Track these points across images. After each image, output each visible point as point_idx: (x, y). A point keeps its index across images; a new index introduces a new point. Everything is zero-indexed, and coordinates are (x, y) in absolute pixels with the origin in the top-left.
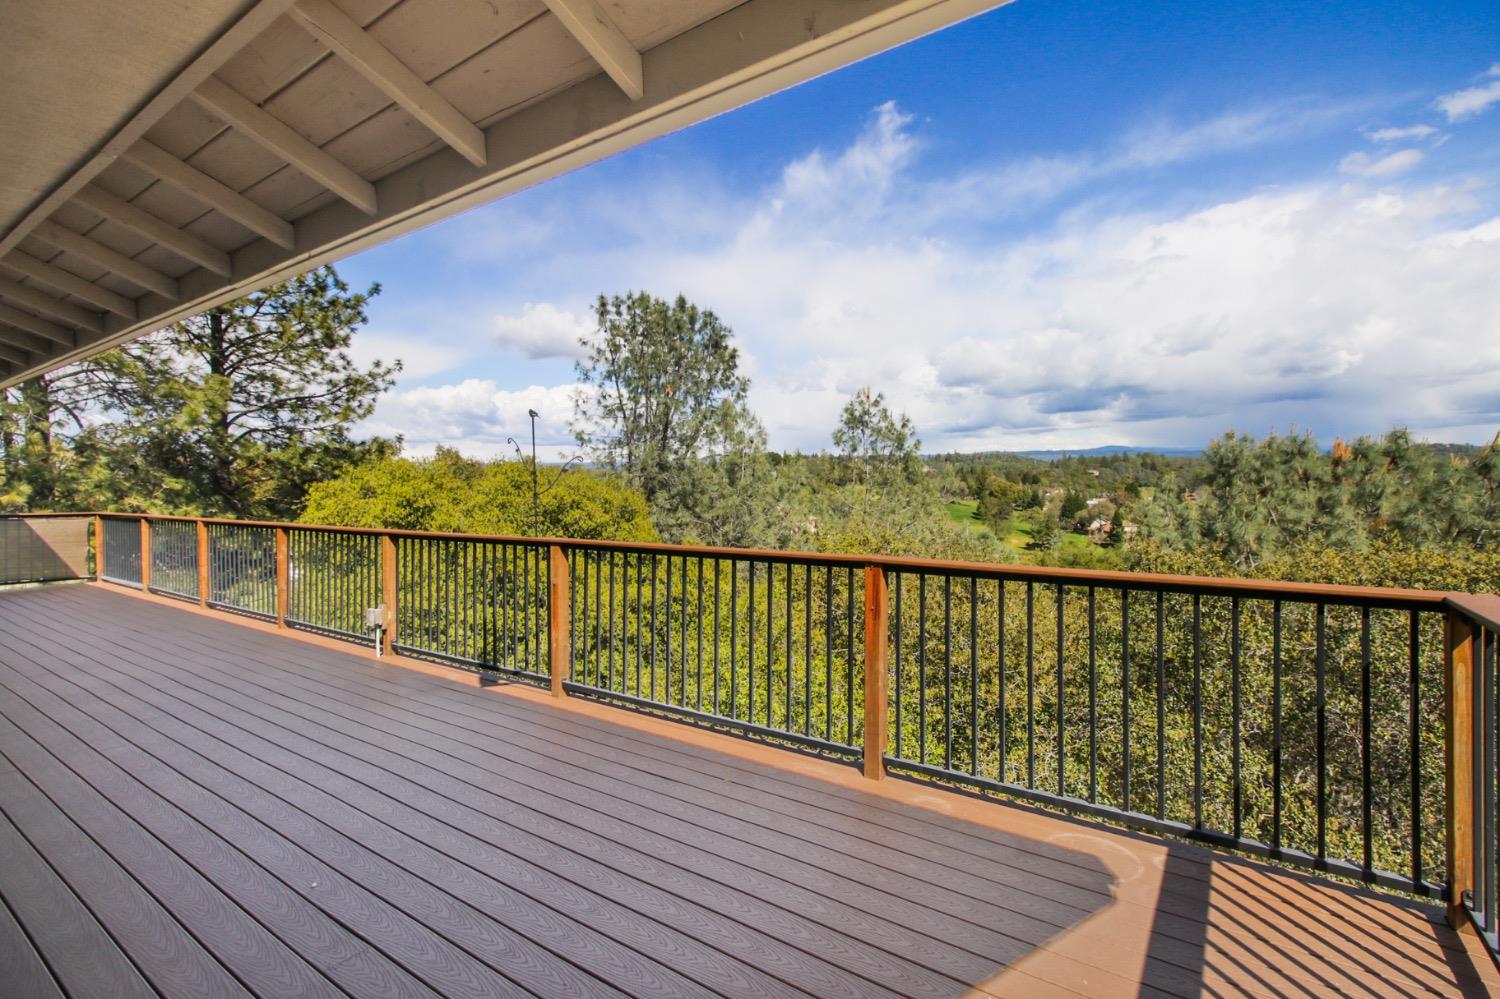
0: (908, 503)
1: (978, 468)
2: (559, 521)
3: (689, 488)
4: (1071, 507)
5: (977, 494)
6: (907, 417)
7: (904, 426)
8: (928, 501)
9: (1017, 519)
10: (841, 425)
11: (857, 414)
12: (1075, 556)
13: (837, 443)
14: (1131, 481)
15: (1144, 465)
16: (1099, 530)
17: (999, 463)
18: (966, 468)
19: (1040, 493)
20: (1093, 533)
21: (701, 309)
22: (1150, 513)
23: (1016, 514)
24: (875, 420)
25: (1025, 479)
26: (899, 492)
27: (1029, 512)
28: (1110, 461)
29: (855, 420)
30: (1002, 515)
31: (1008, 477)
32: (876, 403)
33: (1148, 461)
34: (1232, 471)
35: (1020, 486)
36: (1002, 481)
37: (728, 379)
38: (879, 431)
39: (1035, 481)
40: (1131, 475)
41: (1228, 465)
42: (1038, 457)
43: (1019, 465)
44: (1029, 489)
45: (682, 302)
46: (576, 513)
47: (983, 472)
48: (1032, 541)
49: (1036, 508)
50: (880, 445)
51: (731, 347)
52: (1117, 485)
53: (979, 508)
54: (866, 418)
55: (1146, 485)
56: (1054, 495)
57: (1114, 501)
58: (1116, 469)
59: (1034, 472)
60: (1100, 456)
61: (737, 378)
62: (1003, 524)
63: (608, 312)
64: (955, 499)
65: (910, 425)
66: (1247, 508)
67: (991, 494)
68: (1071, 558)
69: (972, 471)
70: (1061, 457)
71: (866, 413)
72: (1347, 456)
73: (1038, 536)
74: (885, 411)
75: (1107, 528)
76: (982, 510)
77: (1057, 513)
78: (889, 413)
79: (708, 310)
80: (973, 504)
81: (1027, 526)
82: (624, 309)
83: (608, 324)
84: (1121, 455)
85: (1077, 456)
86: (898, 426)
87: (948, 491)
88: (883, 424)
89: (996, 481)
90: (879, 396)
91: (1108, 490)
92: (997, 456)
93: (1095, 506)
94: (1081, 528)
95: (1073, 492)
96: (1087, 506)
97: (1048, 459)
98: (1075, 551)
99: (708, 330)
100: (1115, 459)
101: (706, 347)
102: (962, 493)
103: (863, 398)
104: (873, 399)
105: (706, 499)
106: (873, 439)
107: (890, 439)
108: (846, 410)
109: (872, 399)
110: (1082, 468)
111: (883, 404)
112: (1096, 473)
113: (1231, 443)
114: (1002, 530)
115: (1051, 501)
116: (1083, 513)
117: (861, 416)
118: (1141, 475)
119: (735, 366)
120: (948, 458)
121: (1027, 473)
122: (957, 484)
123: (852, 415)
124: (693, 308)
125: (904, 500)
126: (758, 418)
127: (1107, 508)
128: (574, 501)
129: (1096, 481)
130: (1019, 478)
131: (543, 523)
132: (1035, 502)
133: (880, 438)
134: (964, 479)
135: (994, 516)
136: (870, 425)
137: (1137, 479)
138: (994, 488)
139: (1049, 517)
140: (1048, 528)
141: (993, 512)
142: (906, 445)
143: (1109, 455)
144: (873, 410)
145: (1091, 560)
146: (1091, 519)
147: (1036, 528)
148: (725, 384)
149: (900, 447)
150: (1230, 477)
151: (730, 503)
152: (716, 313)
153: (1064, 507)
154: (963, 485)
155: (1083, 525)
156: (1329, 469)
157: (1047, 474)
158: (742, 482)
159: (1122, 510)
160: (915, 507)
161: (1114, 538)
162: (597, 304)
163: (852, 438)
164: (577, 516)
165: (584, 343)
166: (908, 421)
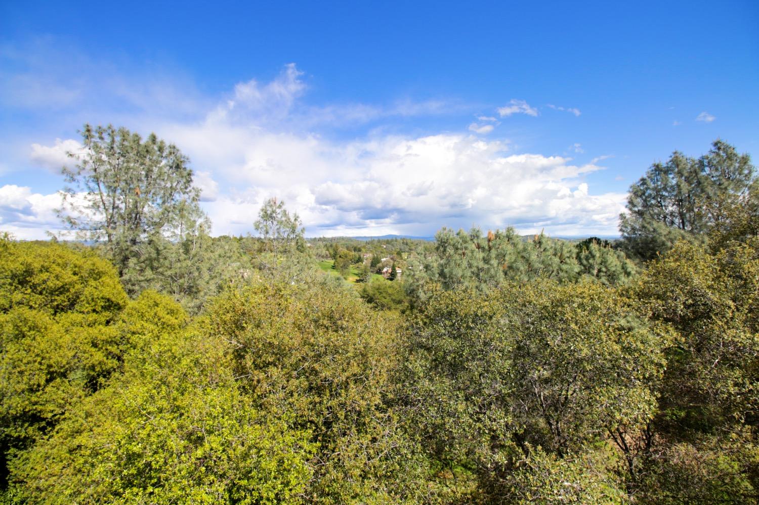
0: (298, 262)
1: (334, 245)
2: (27, 282)
3: (154, 255)
4: (375, 262)
5: (334, 257)
6: (297, 215)
7: (296, 220)
8: (309, 261)
9: (352, 268)
10: (259, 218)
11: (269, 212)
12: (379, 285)
13: (257, 229)
14: (398, 250)
15: (403, 243)
16: (387, 272)
17: (343, 242)
18: (329, 244)
19: (362, 256)
20: (384, 273)
21: (167, 144)
22: (414, 265)
23: (351, 266)
24: (279, 216)
25: (355, 250)
26: (293, 256)
27: (357, 264)
28: (389, 241)
29: (268, 216)
30: (345, 266)
31: (348, 248)
32: (280, 207)
33: (405, 241)
34: (446, 245)
35: (353, 253)
36: (345, 251)
37: (186, 188)
38: (282, 222)
39: (360, 250)
40: (399, 247)
41: (444, 242)
42: (360, 240)
43: (352, 243)
44: (356, 254)
45: (154, 139)
46: (45, 276)
47: (336, 246)
48: (358, 278)
49: (360, 263)
50: (282, 230)
51: (188, 169)
52: (393, 252)
53: (334, 264)
54: (274, 215)
55: (404, 252)
56: (368, 257)
57: (392, 259)
58: (393, 245)
59: (359, 246)
60: (386, 239)
61: (193, 188)
62: (346, 271)
63: (92, 137)
64: (323, 260)
65: (299, 220)
66: (458, 262)
67: (340, 257)
68: (377, 287)
69: (331, 246)
70: (370, 239)
71: (274, 212)
72: (493, 237)
73: (361, 276)
74: (285, 211)
75: (390, 271)
76: (336, 264)
77: (370, 265)
78: (287, 213)
79: (172, 144)
80: (331, 262)
81: (356, 272)
82: (105, 135)
83: (92, 144)
84: (394, 239)
85: (376, 239)
86: (292, 220)
87: (319, 256)
88: (284, 219)
89: (342, 250)
90: (281, 202)
91: (390, 254)
92: (343, 238)
93: (385, 261)
94: (379, 272)
95: (376, 255)
96: (381, 262)
97: (365, 240)
98: (379, 283)
99: (172, 157)
100: (392, 240)
101: (171, 167)
102: (327, 257)
103: (272, 203)
104: (278, 203)
105: (167, 263)
106: (278, 227)
107: (288, 227)
108: (262, 210)
109: (278, 205)
110: (379, 244)
111: (284, 207)
112: (385, 247)
113: (445, 232)
114: (345, 274)
115: (366, 260)
116: (380, 265)
117: (271, 214)
118: (402, 248)
119: (191, 181)
120: (320, 239)
121: (356, 246)
122: (324, 252)
123: (266, 213)
124: (162, 142)
125: (296, 261)
126: (205, 213)
127: (389, 262)
128: (43, 266)
129: (385, 250)
130: (353, 249)
131: (11, 284)
132: (359, 260)
133: (282, 226)
134: (328, 250)
135: (342, 267)
136: (277, 219)
137: (401, 249)
138: (342, 253)
139: (366, 267)
140: (365, 272)
141: (341, 265)
142: (296, 231)
143: (390, 239)
144: (278, 211)
145: (386, 287)
146: (383, 267)
147: (360, 272)
148: (184, 191)
149: (293, 232)
150: (446, 247)
151: (184, 265)
152: (178, 147)
153: (372, 262)
154: (327, 252)
155: (380, 270)
156: (486, 243)
157: (364, 247)
158: (193, 252)
159: (395, 263)
160: (302, 265)
161: (392, 276)
162: (83, 130)
163: (266, 226)
164: (45, 278)
165: (71, 155)
166: (298, 217)
